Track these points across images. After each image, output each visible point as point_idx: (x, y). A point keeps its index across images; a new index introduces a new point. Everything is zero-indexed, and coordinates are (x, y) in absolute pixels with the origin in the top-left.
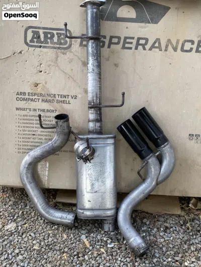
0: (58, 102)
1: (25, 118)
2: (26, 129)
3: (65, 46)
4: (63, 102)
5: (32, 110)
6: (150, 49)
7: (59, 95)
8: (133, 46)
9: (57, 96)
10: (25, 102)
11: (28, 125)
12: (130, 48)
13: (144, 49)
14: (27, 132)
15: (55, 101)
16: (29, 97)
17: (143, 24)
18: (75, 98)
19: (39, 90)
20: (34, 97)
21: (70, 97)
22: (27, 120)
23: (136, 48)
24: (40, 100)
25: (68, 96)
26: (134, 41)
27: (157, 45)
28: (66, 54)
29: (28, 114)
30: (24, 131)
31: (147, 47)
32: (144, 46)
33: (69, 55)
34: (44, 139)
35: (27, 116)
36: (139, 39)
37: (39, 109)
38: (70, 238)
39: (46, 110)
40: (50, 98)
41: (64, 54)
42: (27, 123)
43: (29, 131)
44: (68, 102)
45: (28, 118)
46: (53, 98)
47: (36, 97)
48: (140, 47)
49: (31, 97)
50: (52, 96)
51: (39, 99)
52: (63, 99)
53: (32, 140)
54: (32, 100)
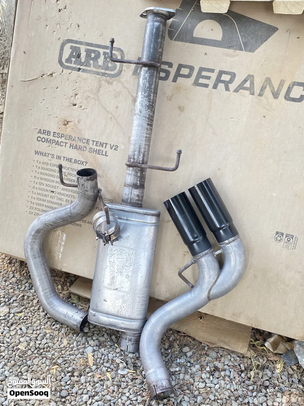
0: (92, 151)
1: (45, 166)
2: (43, 182)
3: (112, 73)
4: (98, 152)
5: (55, 157)
6: (236, 91)
7: (93, 141)
8: (211, 83)
9: (91, 143)
10: (48, 144)
11: (47, 177)
12: (206, 86)
13: (227, 89)
14: (44, 187)
15: (88, 148)
16: (54, 138)
17: (230, 51)
18: (115, 149)
19: (68, 131)
20: (60, 140)
21: (108, 146)
22: (47, 169)
23: (215, 87)
24: (68, 145)
25: (106, 144)
26: (214, 76)
27: (247, 84)
28: (112, 84)
29: (49, 162)
30: (41, 184)
31: (232, 87)
32: (227, 84)
33: (116, 85)
34: (64, 200)
35: (47, 164)
36: (221, 73)
37: (64, 157)
38: (72, 346)
39: (73, 161)
40: (81, 144)
41: (109, 83)
42: (46, 175)
43: (47, 185)
44: (104, 153)
45: (49, 167)
46: (85, 144)
47: (63, 139)
48: (221, 86)
49: (56, 139)
50: (84, 141)
51: (66, 143)
52: (98, 148)
53: (49, 199)
54: (57, 143)
